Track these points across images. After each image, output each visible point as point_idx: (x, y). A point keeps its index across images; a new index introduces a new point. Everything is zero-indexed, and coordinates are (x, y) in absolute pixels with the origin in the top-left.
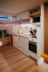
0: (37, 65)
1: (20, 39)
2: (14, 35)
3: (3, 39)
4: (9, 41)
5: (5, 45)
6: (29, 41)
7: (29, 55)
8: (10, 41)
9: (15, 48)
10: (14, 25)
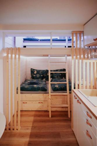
2: (74, 94)
8: (69, 104)
10: (77, 61)
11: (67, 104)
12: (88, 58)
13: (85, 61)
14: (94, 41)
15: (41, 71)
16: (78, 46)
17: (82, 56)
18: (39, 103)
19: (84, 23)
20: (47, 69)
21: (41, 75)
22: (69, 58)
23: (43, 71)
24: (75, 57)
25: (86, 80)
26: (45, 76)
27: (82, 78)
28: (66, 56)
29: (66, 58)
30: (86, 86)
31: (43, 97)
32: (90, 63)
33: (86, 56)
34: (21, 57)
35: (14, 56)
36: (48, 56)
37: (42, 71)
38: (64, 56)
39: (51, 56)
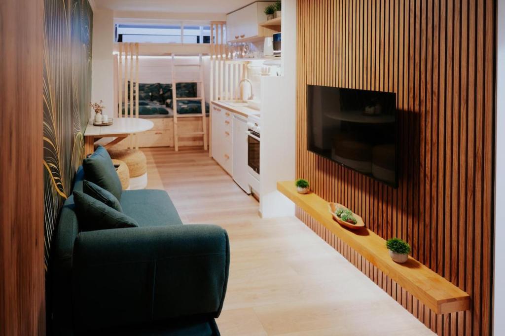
0: (260, 214)
1: (227, 122)
2: (213, 106)
3: (174, 123)
4: (201, 133)
5: (179, 150)
6: (249, 130)
7: (251, 189)
8: (205, 132)
9: (218, 164)
10: (217, 62)
11: (202, 131)
12: (232, 57)
13: (227, 62)
14: (235, 39)
15: (147, 86)
16: (220, 42)
17: (224, 56)
18: (156, 133)
19: (229, 12)
20: (158, 82)
21: (149, 92)
22: (206, 58)
23: (152, 85)
24: (214, 57)
25: (229, 91)
26: (156, 95)
27: (224, 90)
28: (200, 55)
29: (201, 59)
30: (229, 99)
31: (163, 123)
32: (234, 66)
33: (229, 56)
34: (139, 57)
35: (129, 57)
36: (169, 54)
37: (149, 86)
38: (197, 55)
39: (176, 55)
